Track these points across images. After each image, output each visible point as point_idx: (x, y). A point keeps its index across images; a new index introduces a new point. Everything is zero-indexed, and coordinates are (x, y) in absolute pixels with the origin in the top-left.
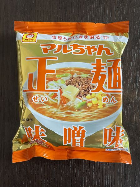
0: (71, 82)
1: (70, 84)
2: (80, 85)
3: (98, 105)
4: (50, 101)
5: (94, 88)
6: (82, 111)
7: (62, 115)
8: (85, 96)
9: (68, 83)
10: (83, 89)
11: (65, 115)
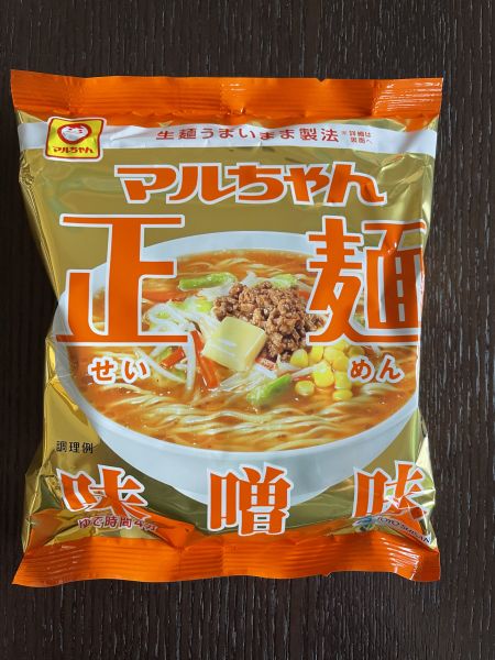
0: (235, 307)
1: (231, 313)
2: (266, 318)
3: (335, 390)
4: (156, 376)
5: (318, 327)
6: (275, 412)
7: (204, 427)
8: (285, 355)
9: (222, 309)
10: (279, 332)
11: (214, 428)
